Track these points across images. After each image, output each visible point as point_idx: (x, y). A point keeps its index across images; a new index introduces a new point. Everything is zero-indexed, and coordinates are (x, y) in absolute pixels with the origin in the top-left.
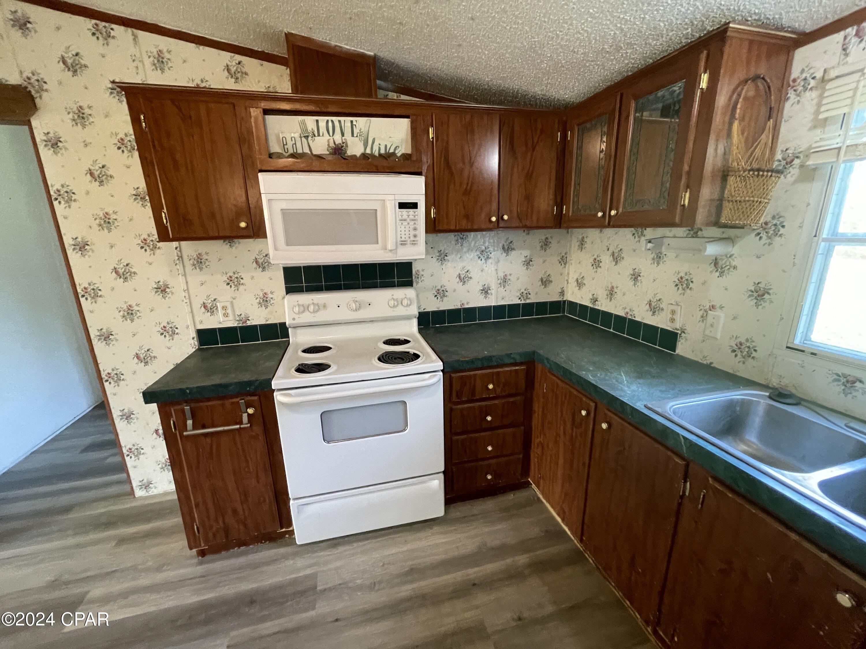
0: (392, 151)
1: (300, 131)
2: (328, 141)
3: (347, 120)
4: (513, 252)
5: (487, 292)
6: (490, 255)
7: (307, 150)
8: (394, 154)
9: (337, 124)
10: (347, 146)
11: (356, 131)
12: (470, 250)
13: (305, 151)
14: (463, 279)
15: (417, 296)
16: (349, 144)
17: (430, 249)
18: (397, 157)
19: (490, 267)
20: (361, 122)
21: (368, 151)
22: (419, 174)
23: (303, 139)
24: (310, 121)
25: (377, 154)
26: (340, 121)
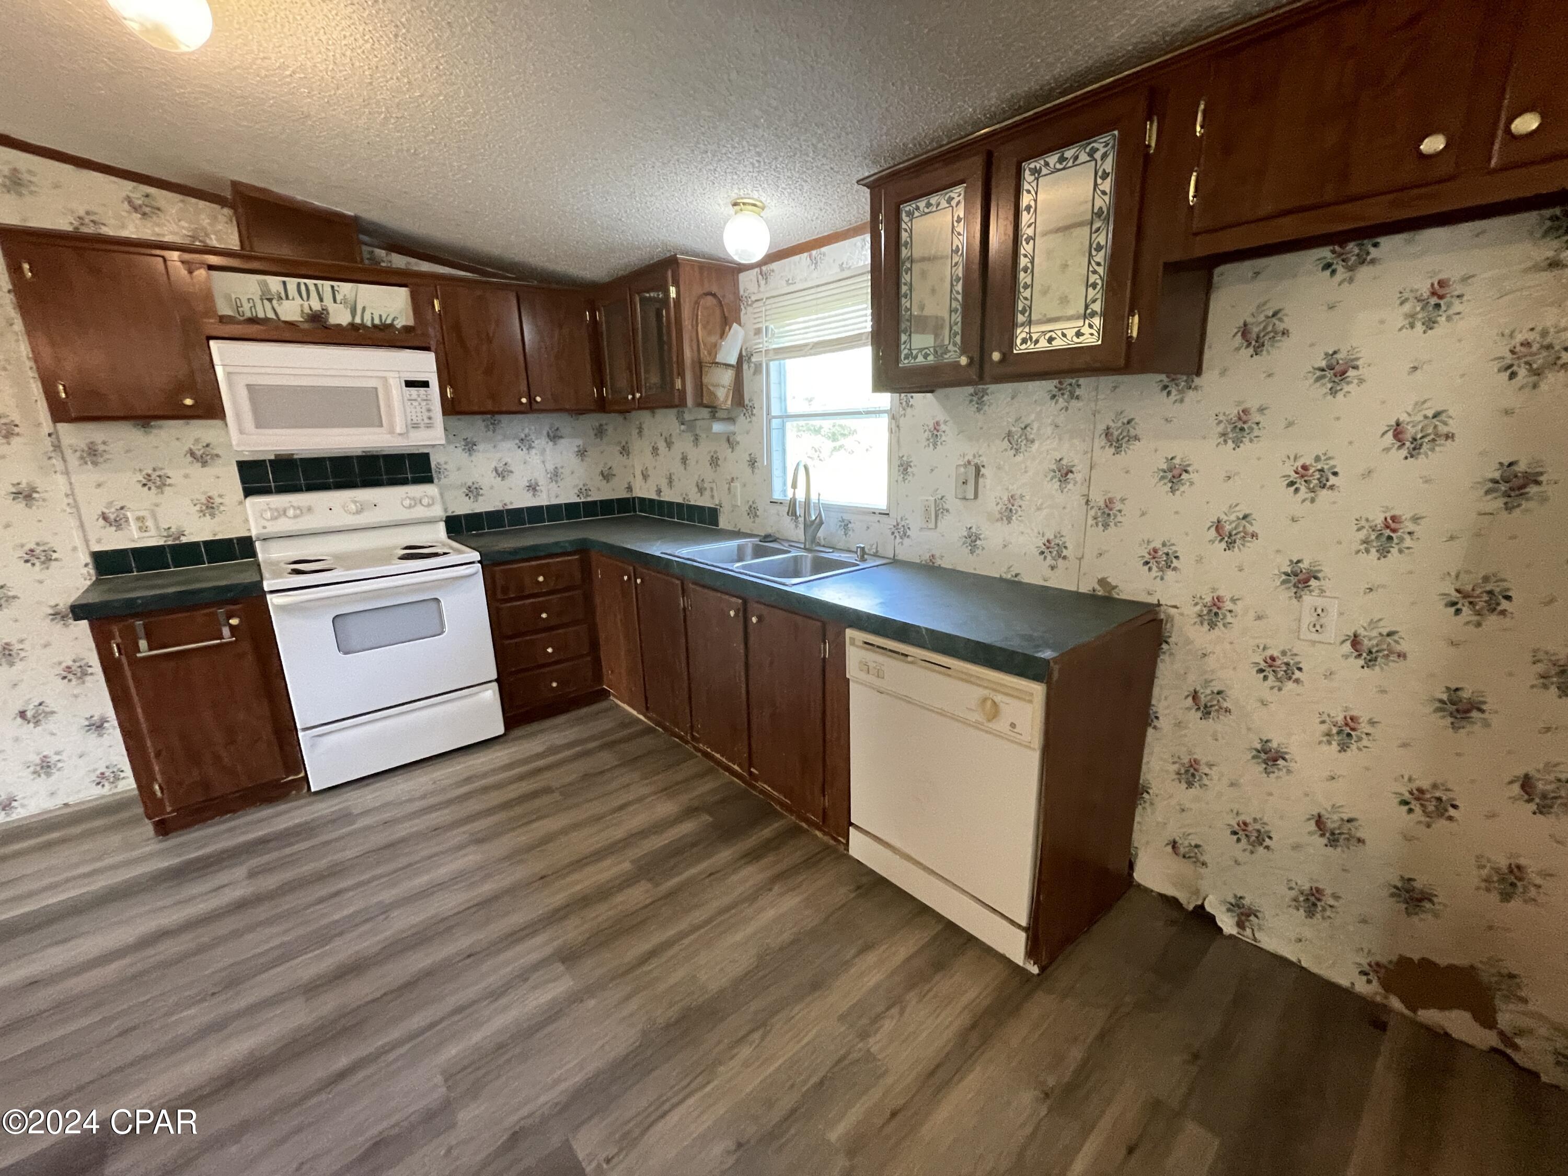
0: (389, 322)
1: (260, 293)
2: (302, 306)
3: (326, 285)
4: (562, 441)
5: (535, 489)
6: (533, 445)
7: (271, 315)
8: (391, 326)
9: (312, 288)
10: (328, 313)
11: (339, 298)
12: (505, 438)
13: (269, 316)
14: (502, 473)
15: (442, 495)
16: (331, 310)
17: (451, 437)
18: (397, 329)
19: (534, 458)
20: (345, 289)
21: (358, 320)
22: (427, 349)
23: (266, 302)
24: (274, 283)
25: (369, 324)
26: (316, 285)
